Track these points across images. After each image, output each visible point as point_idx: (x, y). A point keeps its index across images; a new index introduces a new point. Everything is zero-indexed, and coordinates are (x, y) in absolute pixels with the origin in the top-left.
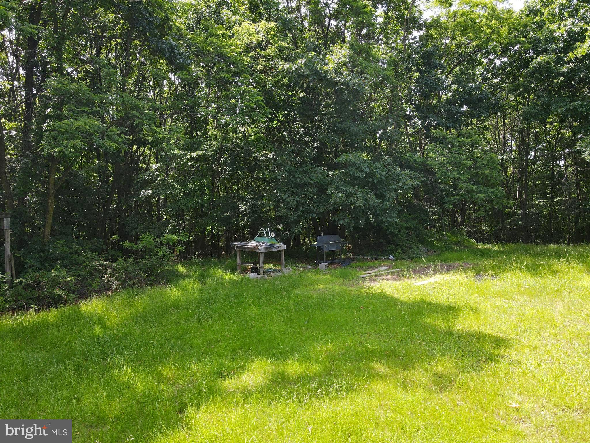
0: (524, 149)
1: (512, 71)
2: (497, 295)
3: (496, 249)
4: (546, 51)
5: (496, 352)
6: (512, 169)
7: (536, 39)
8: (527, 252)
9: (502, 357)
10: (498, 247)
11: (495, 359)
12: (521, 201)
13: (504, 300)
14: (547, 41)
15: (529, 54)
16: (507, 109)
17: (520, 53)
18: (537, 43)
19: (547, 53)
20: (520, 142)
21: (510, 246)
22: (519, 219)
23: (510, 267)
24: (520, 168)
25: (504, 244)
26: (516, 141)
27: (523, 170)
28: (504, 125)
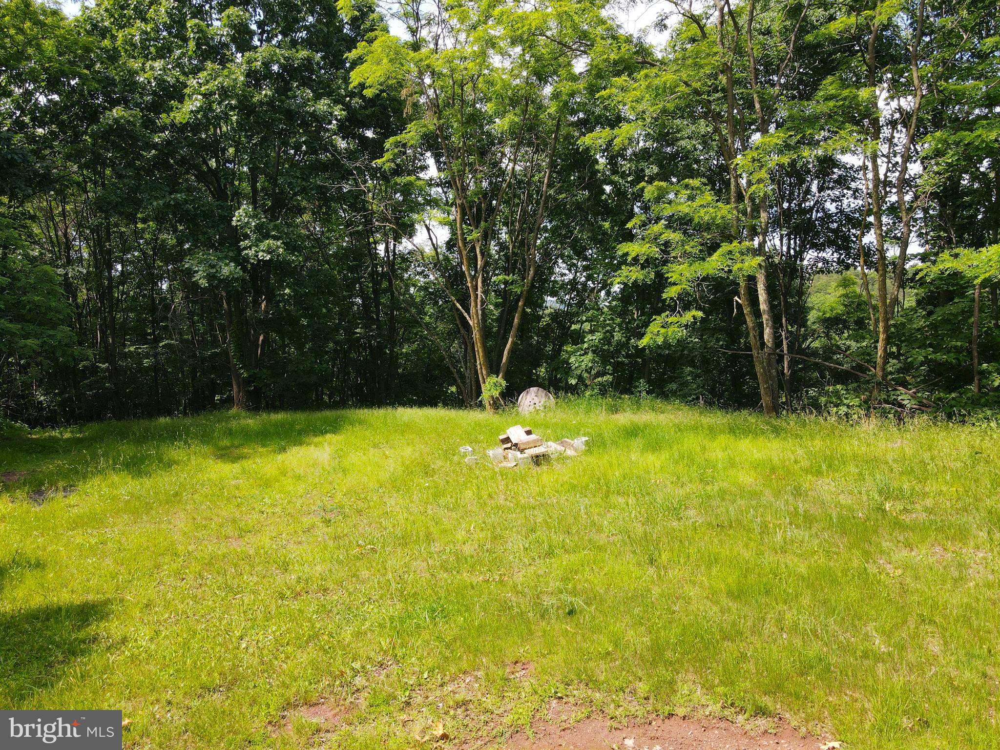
0: (103, 260)
1: (70, 122)
2: (76, 524)
3: (67, 435)
4: (125, 102)
5: (81, 635)
6: (85, 291)
7: (107, 78)
8: (123, 435)
9: (95, 640)
10: (72, 432)
11: (81, 650)
12: (106, 348)
13: (89, 531)
14: (126, 85)
15: (98, 99)
16: (67, 187)
17: (82, 95)
18: (109, 85)
19: (127, 107)
20: (94, 247)
21: (91, 429)
22: (105, 377)
23: (96, 468)
24: (99, 291)
25: (82, 426)
26: (88, 243)
27: (105, 294)
28: (64, 213)
